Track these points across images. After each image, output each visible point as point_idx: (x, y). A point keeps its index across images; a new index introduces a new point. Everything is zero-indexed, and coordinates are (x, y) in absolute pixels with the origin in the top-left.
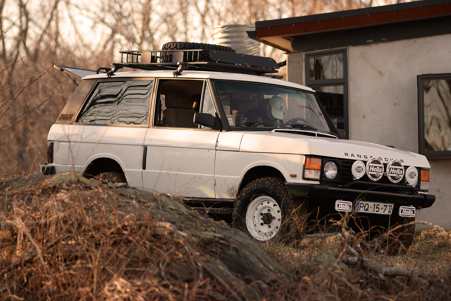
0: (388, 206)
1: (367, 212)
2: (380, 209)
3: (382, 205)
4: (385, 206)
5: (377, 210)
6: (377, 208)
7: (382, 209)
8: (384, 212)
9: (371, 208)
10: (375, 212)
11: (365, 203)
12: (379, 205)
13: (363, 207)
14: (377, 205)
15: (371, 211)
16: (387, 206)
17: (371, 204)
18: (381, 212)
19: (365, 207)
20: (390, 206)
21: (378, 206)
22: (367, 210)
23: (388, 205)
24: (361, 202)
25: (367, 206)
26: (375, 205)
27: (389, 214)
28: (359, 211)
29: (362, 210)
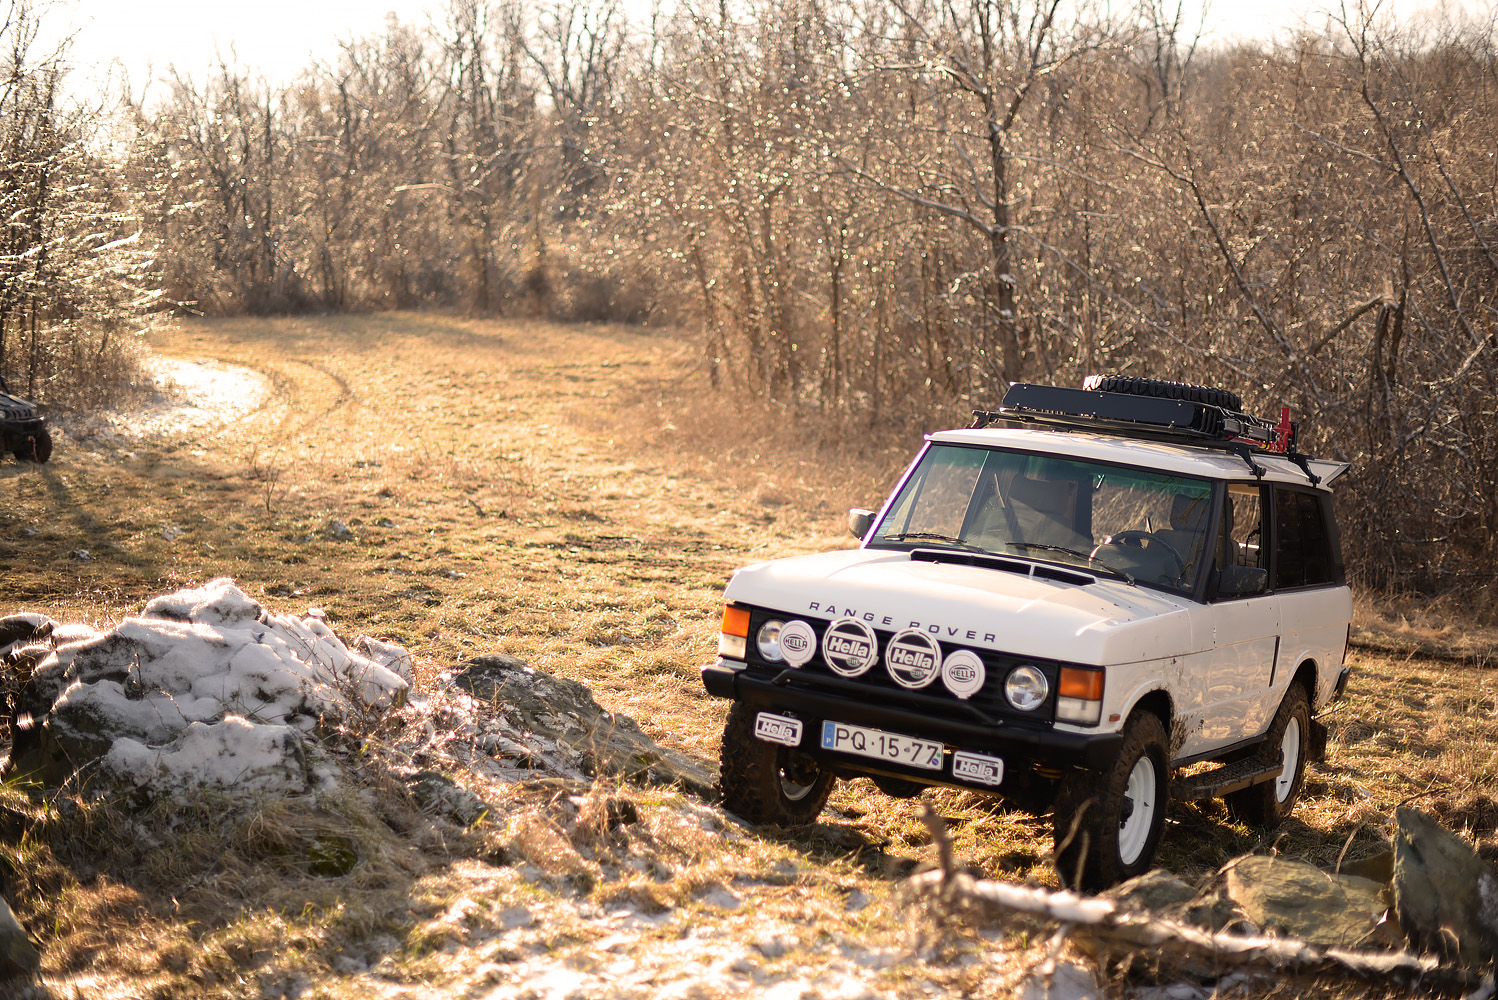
0: (924, 749)
1: (862, 752)
2: (901, 750)
3: (904, 741)
4: (914, 745)
5: (893, 751)
7: (907, 750)
8: (912, 760)
9: (873, 744)
10: (886, 756)
11: (852, 729)
12: (897, 740)
13: (849, 740)
15: (872, 752)
16: (921, 745)
17: (872, 735)
19: (853, 739)
20: (930, 747)
21: (893, 743)
22: (862, 747)
23: (925, 743)
24: (838, 725)
25: (859, 737)
26: (882, 738)
27: (931, 766)
28: (835, 748)
29: (846, 746)
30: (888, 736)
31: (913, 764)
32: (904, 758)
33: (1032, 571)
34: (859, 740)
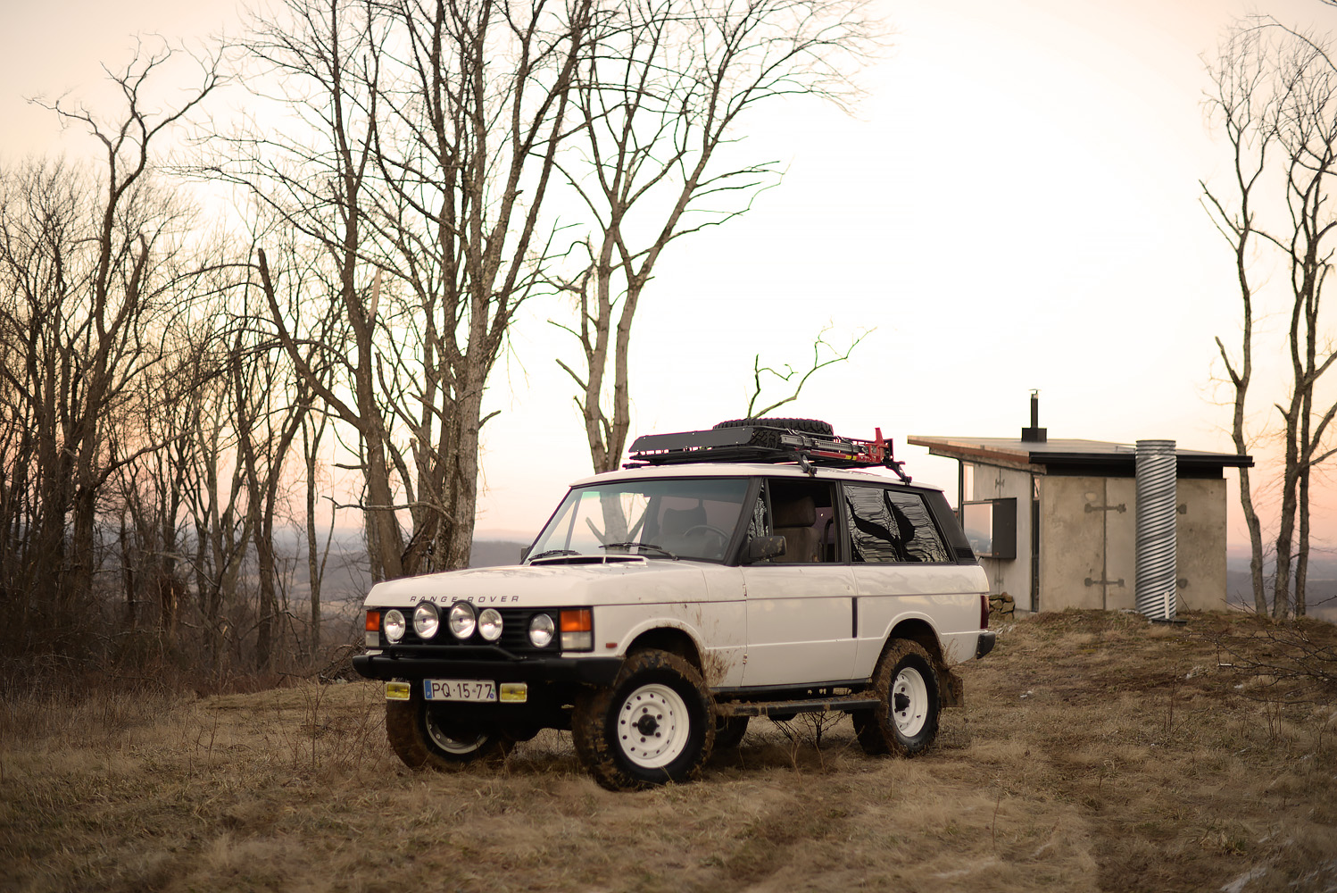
1: (449, 699)
2: (471, 691)
4: (478, 686)
5: (466, 693)
6: (465, 690)
7: (474, 691)
8: (478, 698)
11: (441, 682)
15: (455, 697)
17: (452, 684)
18: (473, 698)
19: (442, 690)
21: (466, 687)
22: (448, 695)
23: (483, 683)
24: (432, 681)
25: (445, 687)
26: (459, 685)
27: (489, 700)
28: (433, 699)
29: (439, 697)
30: (462, 683)
34: (446, 690)
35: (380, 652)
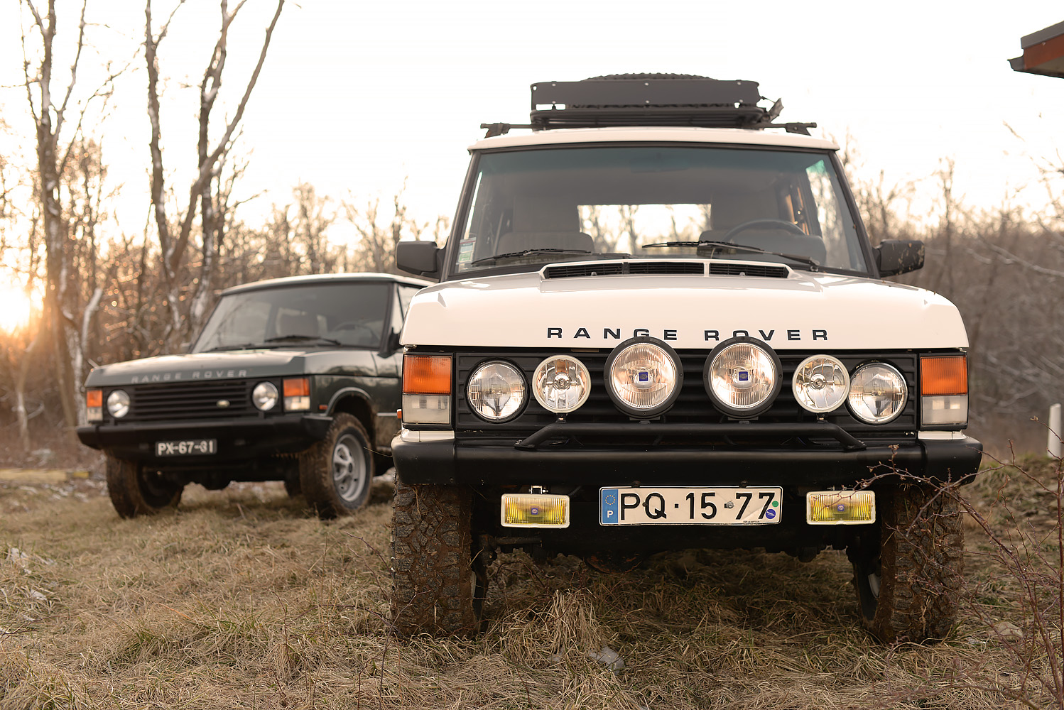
0: (755, 498)
1: (661, 521)
2: (720, 508)
3: (724, 495)
4: (738, 496)
5: (709, 511)
6: (704, 505)
7: (729, 506)
8: (739, 518)
9: (677, 506)
10: (699, 520)
11: (643, 492)
12: (713, 494)
13: (641, 508)
14: (704, 495)
15: (677, 517)
16: (749, 496)
17: (674, 494)
18: (724, 520)
19: (646, 505)
20: (761, 496)
21: (708, 500)
22: (661, 514)
23: (755, 492)
24: (622, 491)
25: (654, 501)
26: (691, 496)
27: (765, 520)
28: (621, 523)
29: (636, 517)
30: (698, 492)
31: (740, 522)
32: (726, 518)
33: (707, 269)
34: (655, 504)
35: (450, 435)
